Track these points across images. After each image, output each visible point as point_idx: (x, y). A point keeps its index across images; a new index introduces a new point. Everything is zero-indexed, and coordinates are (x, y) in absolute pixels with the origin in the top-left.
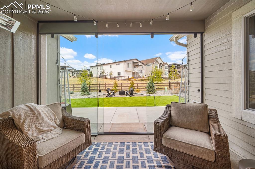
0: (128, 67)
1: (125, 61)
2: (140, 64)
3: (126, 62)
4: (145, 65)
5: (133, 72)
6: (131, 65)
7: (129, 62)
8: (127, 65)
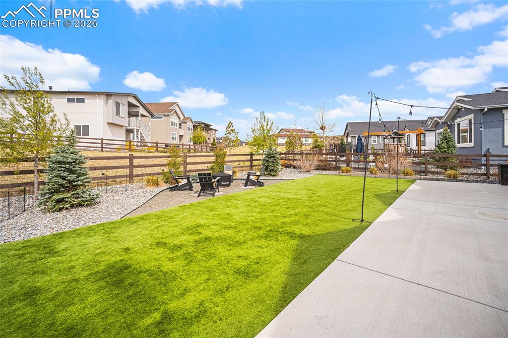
0: (118, 113)
1: (108, 95)
2: (142, 111)
3: (113, 97)
4: (152, 116)
5: (126, 129)
6: (124, 110)
7: (119, 99)
8: (115, 108)
